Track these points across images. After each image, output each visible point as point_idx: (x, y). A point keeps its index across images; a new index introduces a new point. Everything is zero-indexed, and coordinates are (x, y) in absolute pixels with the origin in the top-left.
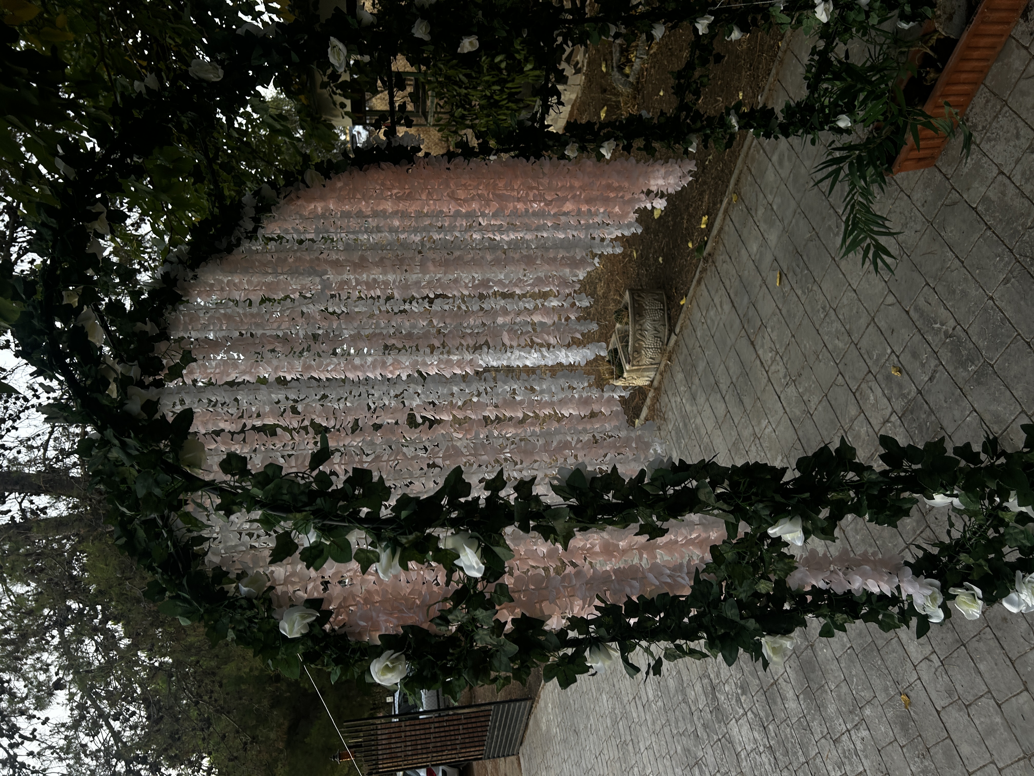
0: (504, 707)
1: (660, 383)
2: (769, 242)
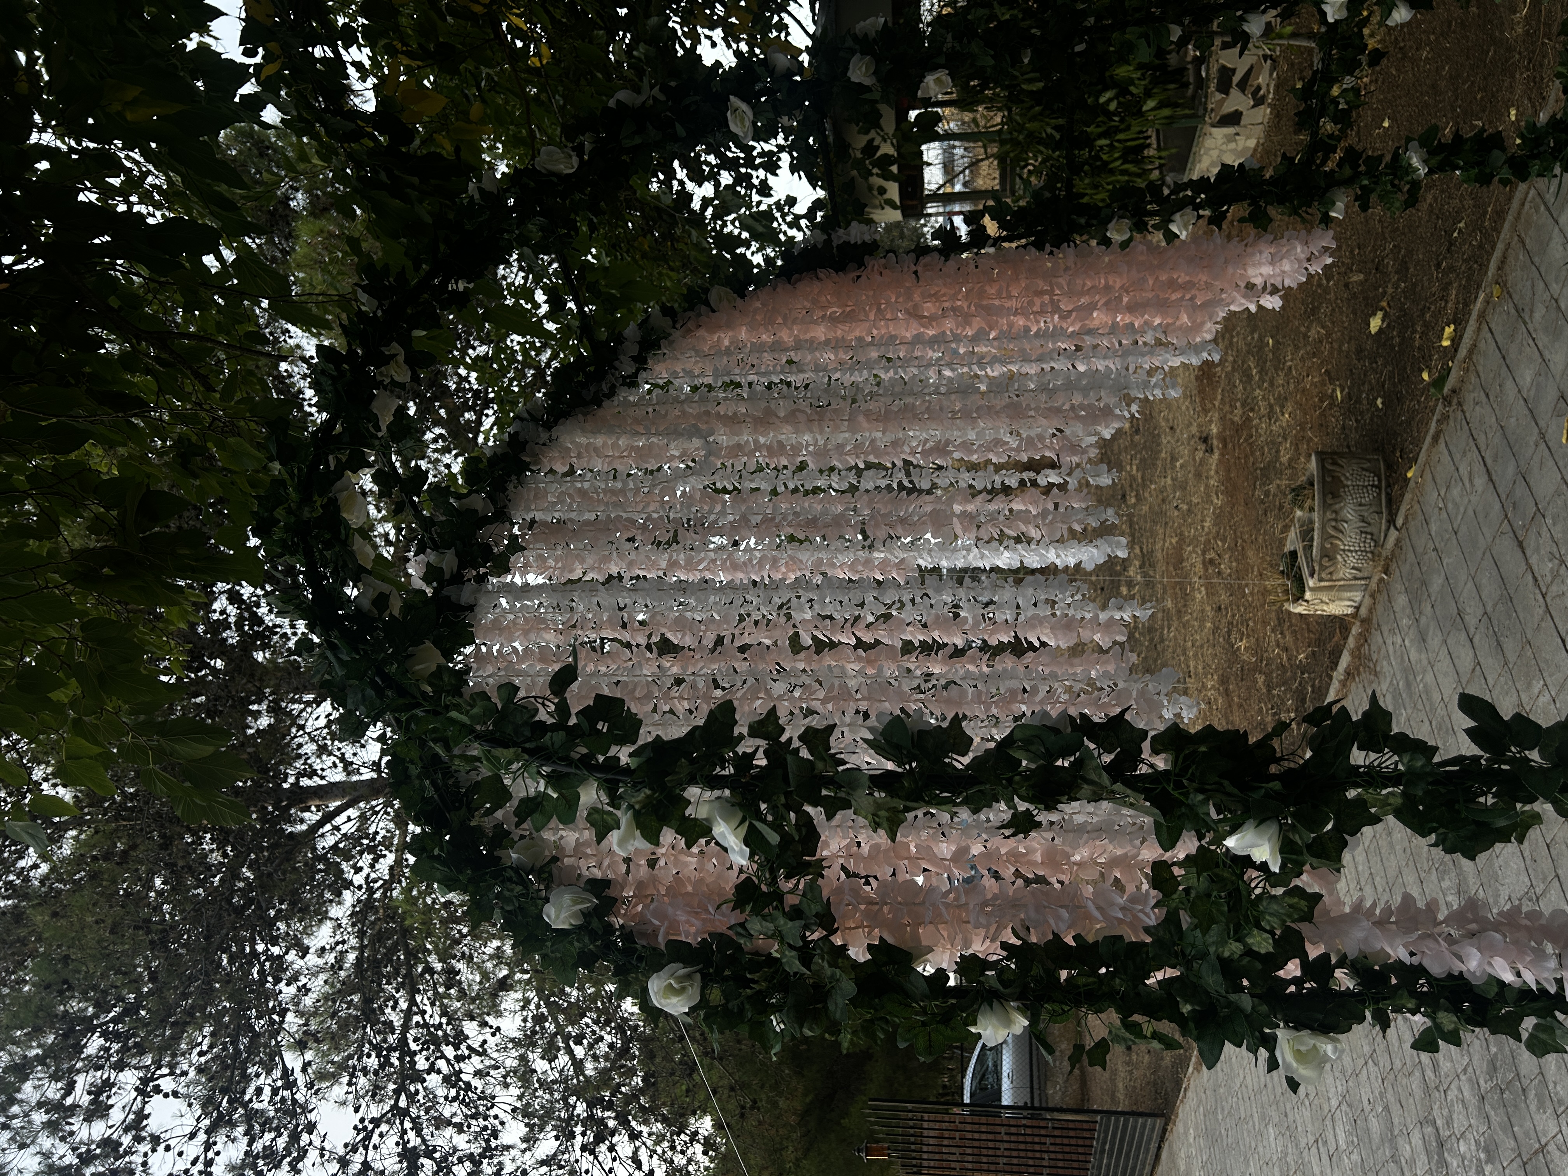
0: (1117, 1121)
1: (1370, 611)
2: (1551, 365)
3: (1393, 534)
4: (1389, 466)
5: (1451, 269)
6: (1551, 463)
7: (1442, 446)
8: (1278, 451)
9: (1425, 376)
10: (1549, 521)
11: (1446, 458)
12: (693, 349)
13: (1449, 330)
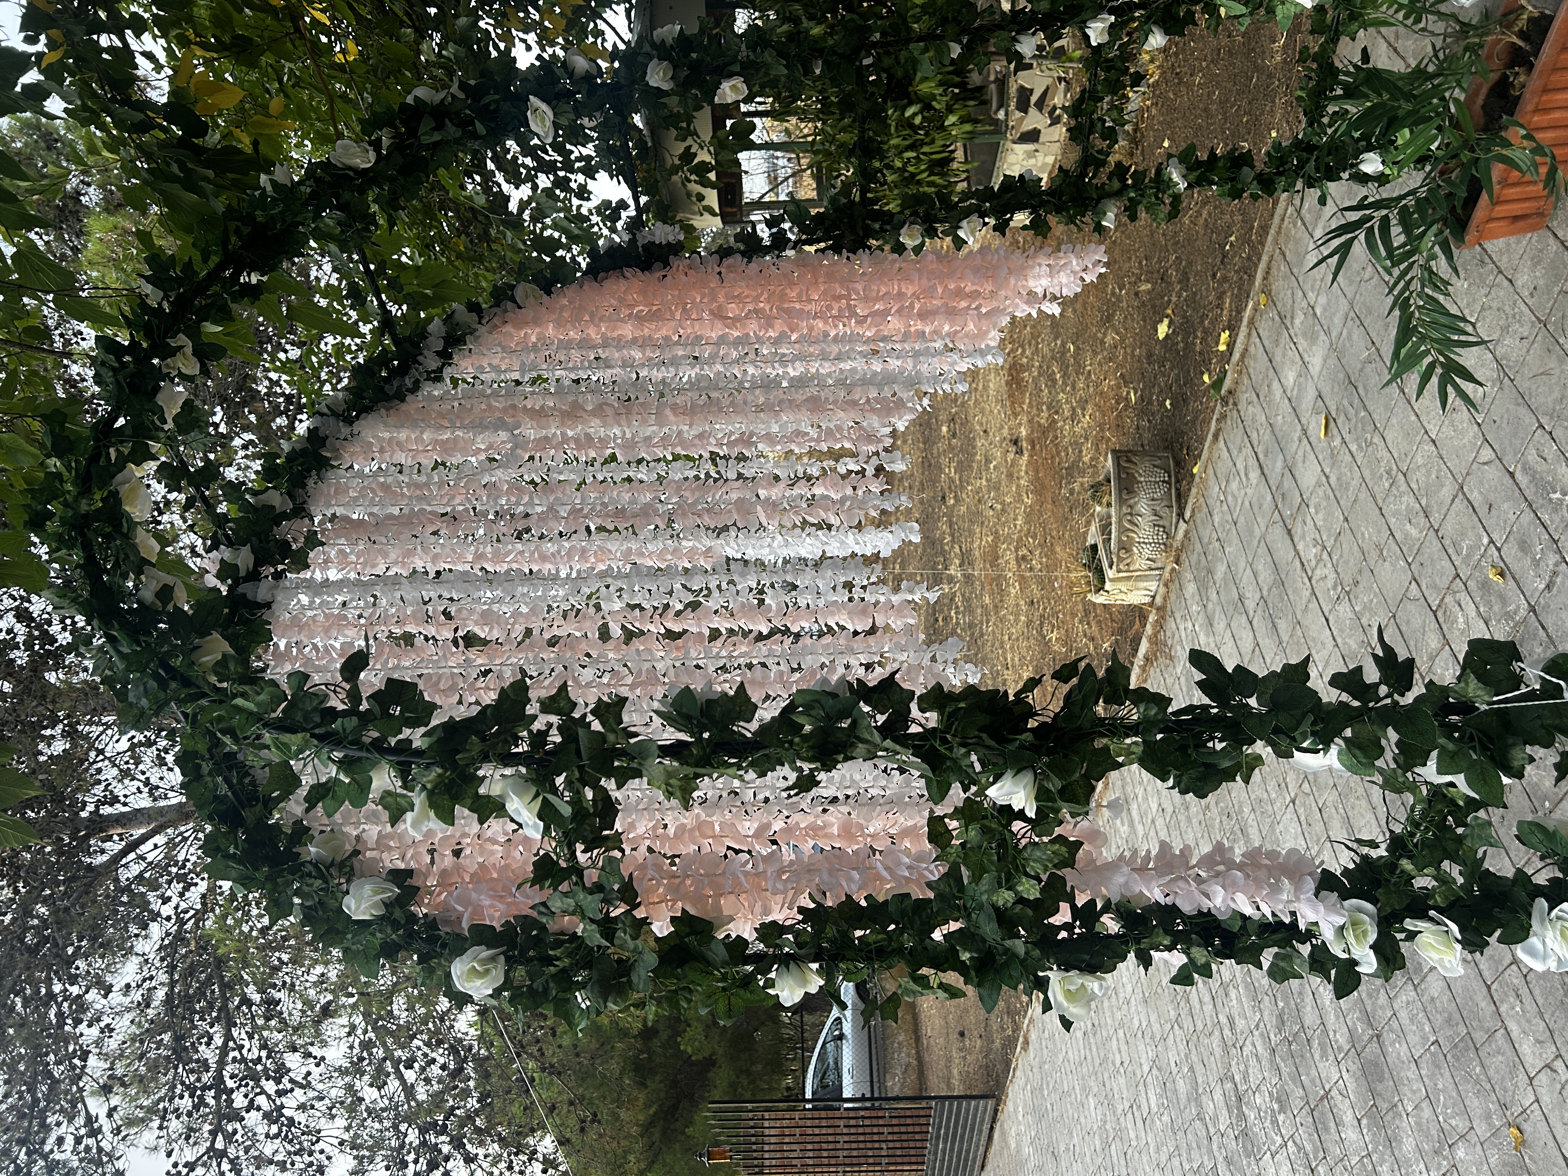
0: (951, 1105)
1: (1165, 599)
2: (1310, 367)
3: (1183, 526)
4: (1178, 463)
5: (1225, 279)
6: (1313, 456)
7: (1221, 443)
8: (1081, 451)
9: (1206, 378)
10: (1312, 510)
11: (1225, 454)
12: (500, 345)
13: (1225, 336)
